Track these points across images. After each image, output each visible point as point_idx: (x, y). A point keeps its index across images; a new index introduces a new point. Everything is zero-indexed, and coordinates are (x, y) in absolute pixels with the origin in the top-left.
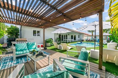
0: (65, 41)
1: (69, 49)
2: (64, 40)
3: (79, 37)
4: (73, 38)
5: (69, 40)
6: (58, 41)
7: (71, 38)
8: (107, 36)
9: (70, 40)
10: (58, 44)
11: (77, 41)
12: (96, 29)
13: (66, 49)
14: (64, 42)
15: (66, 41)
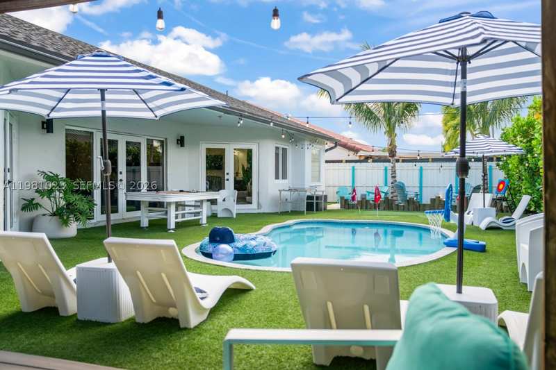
0: (144, 217)
1: (209, 303)
2: (133, 205)
3: (281, 171)
4: (230, 184)
5: (189, 198)
6: (62, 215)
7: (203, 184)
8: (491, 159)
9: (199, 204)
10: (68, 249)
11: (265, 209)
12: (469, 89)
13: (172, 312)
14: (132, 228)
15: (156, 215)
